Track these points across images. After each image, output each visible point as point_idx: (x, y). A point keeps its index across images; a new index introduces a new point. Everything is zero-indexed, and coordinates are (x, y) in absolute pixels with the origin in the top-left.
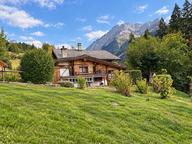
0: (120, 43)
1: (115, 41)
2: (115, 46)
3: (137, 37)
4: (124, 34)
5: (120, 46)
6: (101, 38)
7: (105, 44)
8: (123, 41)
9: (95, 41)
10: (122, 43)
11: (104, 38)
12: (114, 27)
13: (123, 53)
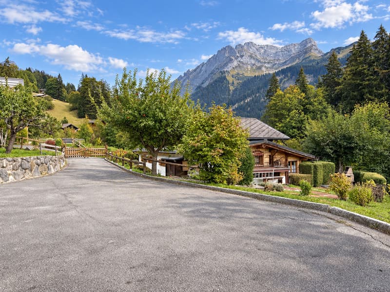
0: (233, 83)
1: (223, 79)
2: (223, 88)
3: (267, 72)
4: (241, 65)
5: (232, 88)
6: (195, 70)
7: (203, 83)
8: (238, 80)
9: (183, 75)
10: (236, 82)
11: (201, 70)
12: (222, 49)
13: (237, 104)
